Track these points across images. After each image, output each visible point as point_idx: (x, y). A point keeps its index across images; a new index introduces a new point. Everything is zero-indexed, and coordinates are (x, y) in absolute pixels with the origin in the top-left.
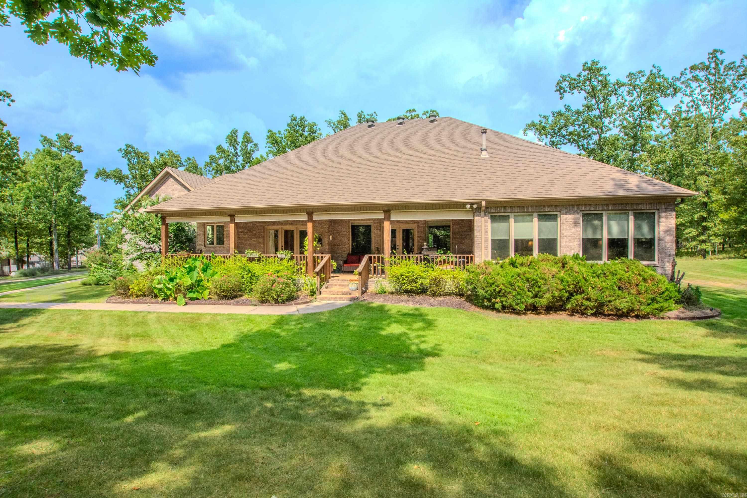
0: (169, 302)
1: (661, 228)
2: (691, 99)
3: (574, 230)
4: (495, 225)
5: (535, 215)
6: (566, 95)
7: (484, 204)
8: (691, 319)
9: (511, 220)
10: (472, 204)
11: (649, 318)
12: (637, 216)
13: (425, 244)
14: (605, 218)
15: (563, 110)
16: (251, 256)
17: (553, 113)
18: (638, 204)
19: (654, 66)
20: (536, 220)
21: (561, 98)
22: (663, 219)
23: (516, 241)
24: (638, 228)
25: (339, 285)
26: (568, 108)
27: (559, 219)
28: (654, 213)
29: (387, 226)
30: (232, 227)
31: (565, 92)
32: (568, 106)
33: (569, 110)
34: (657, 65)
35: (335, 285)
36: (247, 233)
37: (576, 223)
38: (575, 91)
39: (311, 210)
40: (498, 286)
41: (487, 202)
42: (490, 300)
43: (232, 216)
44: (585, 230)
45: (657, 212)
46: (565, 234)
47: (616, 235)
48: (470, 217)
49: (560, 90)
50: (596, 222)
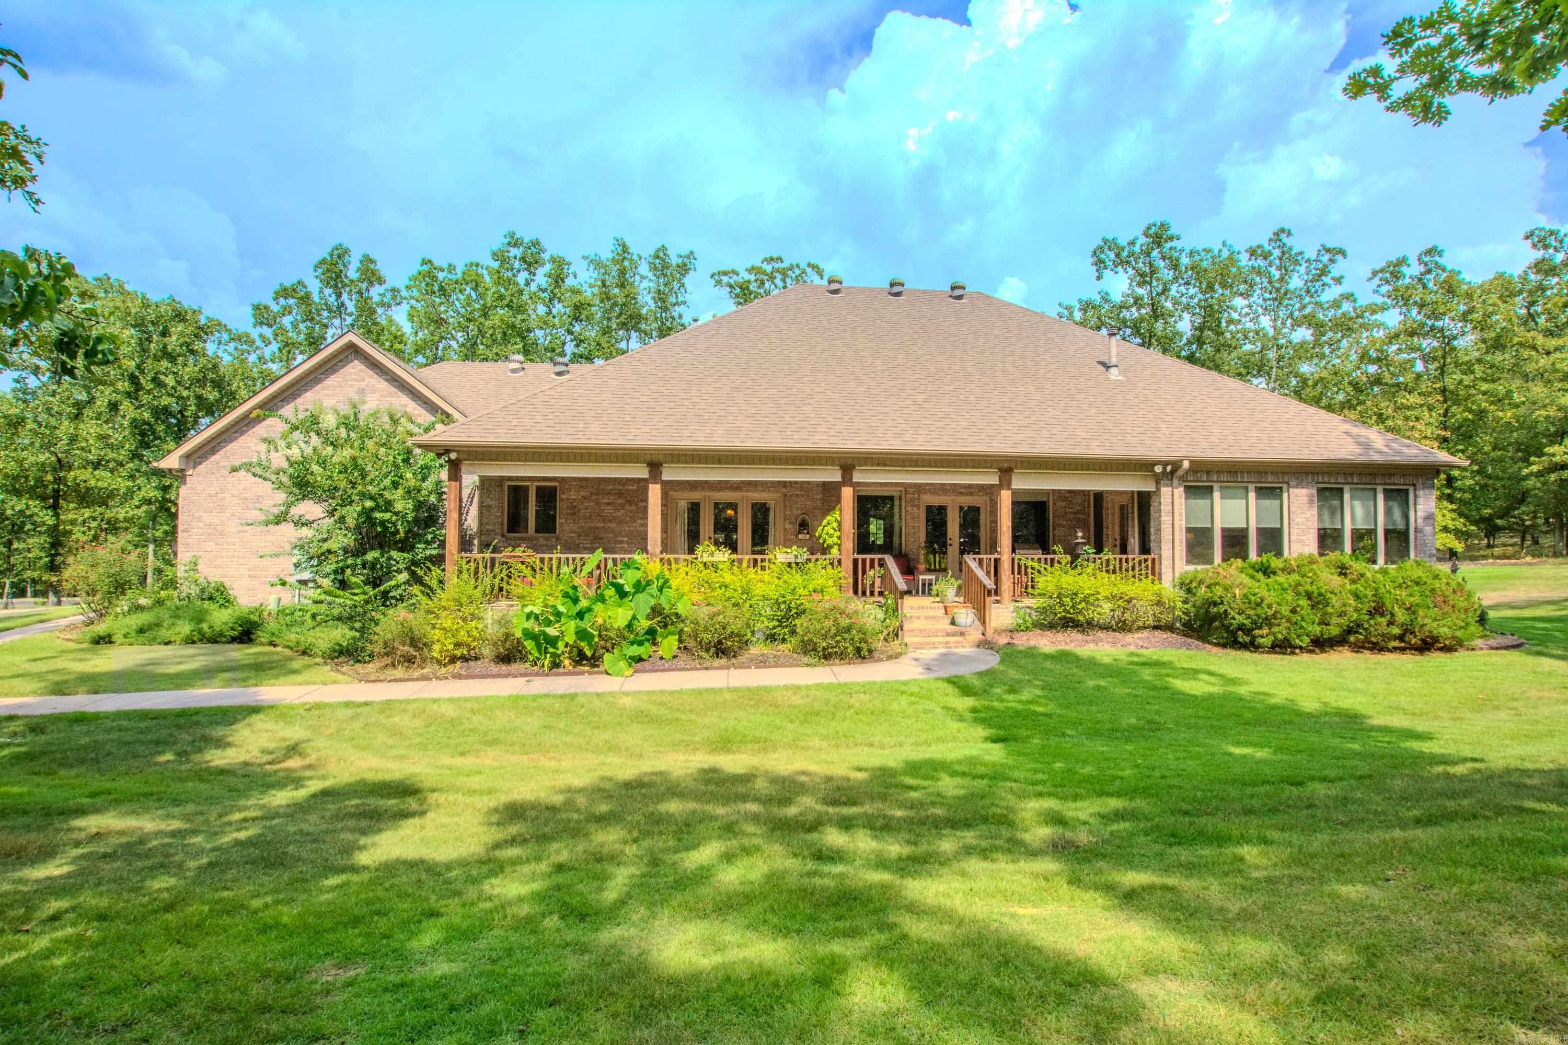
0: (561, 670)
1: (1419, 514)
2: (1246, 302)
3: (1308, 514)
4: (1192, 502)
5: (1252, 487)
6: (1107, 273)
7: (1186, 465)
8: (1507, 648)
9: (1216, 495)
10: (1165, 464)
11: (1456, 650)
12: (1389, 494)
13: (1080, 534)
14: (1347, 496)
15: (1097, 299)
16: (710, 559)
17: (1080, 301)
18: (1390, 475)
19: (1224, 244)
20: (1252, 495)
21: (1098, 278)
22: (1421, 500)
23: (1224, 530)
24: (1388, 512)
25: (927, 618)
26: (1105, 299)
27: (1285, 495)
28: (1406, 492)
29: (1005, 499)
30: (655, 493)
31: (1105, 268)
32: (1107, 294)
33: (1107, 301)
34: (1228, 243)
35: (918, 618)
36: (622, 506)
37: (1311, 502)
38: (1120, 269)
39: (849, 462)
40: (1270, 607)
41: (1191, 462)
42: (1248, 632)
43: (655, 466)
44: (1320, 515)
45: (1411, 490)
46: (1297, 520)
47: (1361, 525)
48: (1150, 487)
49: (1100, 264)
50: (1336, 503)
